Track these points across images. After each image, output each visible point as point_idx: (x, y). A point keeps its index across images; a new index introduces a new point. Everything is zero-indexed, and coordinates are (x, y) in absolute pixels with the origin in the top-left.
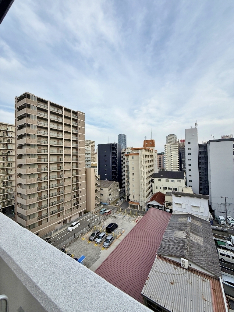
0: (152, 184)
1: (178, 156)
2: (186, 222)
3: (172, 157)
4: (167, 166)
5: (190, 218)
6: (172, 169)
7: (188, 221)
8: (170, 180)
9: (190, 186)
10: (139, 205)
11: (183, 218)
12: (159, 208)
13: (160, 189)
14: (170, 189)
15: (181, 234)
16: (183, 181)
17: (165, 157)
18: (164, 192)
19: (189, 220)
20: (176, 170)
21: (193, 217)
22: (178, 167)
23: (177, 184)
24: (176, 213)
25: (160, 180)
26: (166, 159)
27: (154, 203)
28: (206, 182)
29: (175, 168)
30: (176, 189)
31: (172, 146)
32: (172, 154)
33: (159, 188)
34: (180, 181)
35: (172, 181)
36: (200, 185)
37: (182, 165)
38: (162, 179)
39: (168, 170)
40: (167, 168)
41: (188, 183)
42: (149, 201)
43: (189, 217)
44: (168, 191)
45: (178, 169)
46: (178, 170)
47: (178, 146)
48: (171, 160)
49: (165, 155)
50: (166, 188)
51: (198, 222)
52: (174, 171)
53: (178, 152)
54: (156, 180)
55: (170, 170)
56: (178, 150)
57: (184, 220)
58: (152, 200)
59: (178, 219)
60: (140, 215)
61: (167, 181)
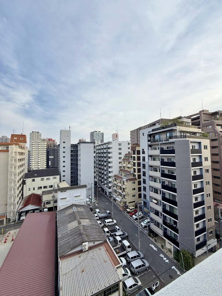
0: (23, 186)
1: (46, 154)
2: (73, 212)
3: (39, 155)
4: (33, 165)
5: (75, 207)
6: (39, 167)
7: (74, 211)
8: (45, 178)
9: (63, 181)
10: (5, 219)
11: (69, 210)
12: (35, 211)
13: (34, 189)
14: (45, 187)
15: (74, 224)
16: (58, 177)
17: (31, 155)
18: (39, 192)
19: (75, 209)
20: (43, 168)
21: (77, 206)
22: (46, 164)
23: (53, 181)
24: (61, 209)
25: (34, 180)
26: (33, 157)
27: (30, 207)
28: (76, 175)
29: (43, 166)
30: (51, 186)
31: (40, 144)
32: (40, 152)
33: (32, 189)
34: (55, 178)
35: (48, 179)
36: (71, 178)
37: (50, 162)
38: (36, 179)
39: (35, 169)
40: (33, 167)
41: (63, 178)
42: (21, 208)
43: (73, 207)
44: (43, 190)
45: (46, 166)
46: (45, 168)
47: (46, 144)
48: (39, 158)
49: (31, 153)
50: (41, 187)
51: (81, 208)
52: (41, 169)
53: (46, 150)
54: (29, 181)
55: (37, 169)
56: (46, 148)
57: (70, 211)
58: (25, 205)
59: (65, 213)
60: (9, 230)
61: (42, 180)
